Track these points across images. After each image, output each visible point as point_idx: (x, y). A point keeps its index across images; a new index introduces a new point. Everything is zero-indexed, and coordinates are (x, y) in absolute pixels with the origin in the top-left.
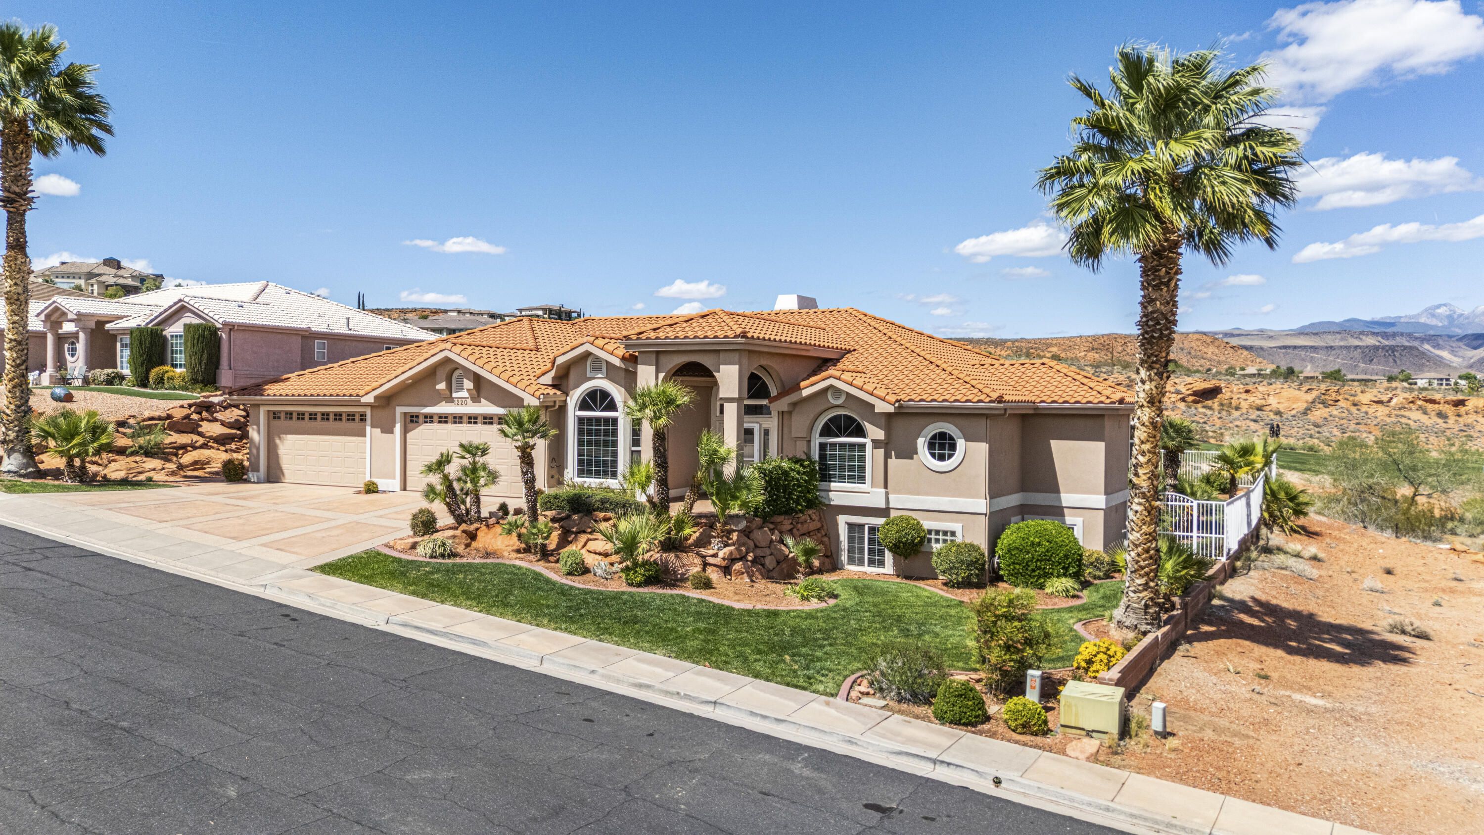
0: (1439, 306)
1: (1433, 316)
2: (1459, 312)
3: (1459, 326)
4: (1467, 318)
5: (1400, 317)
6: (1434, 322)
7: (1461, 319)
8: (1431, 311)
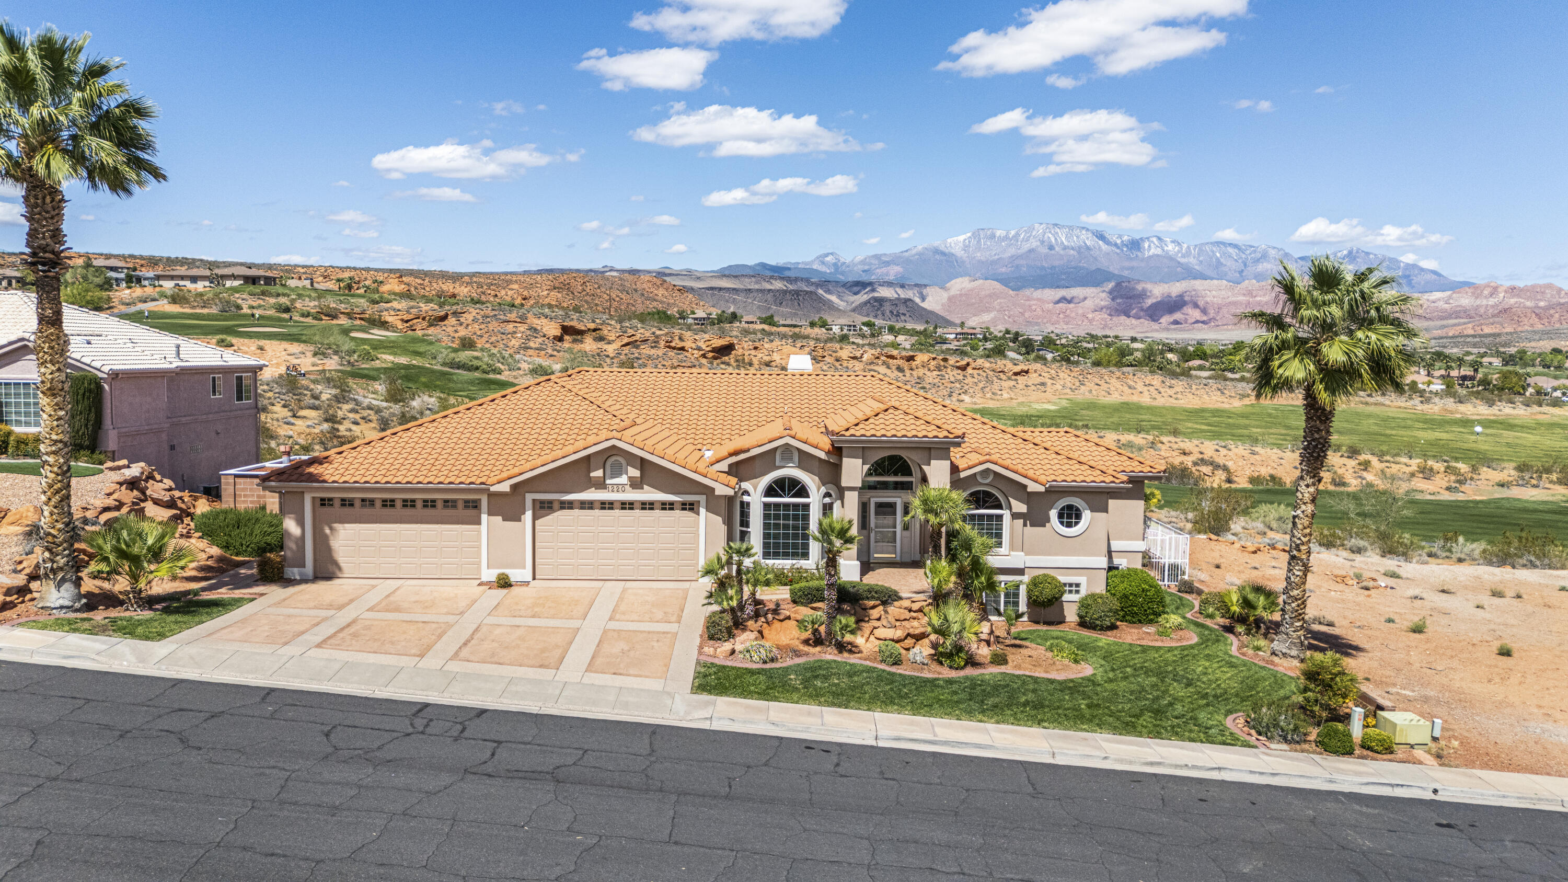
0: (827, 255)
1: (823, 263)
2: (842, 260)
3: (842, 273)
4: (848, 266)
5: (798, 263)
6: (823, 269)
7: (844, 267)
8: (821, 259)
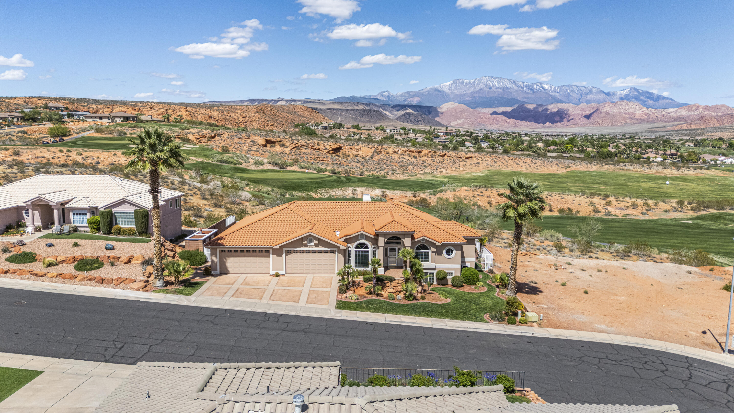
0: (384, 92)
1: (382, 96)
2: (392, 94)
3: (392, 101)
4: (394, 97)
5: (370, 96)
6: (382, 98)
7: (392, 98)
8: (382, 94)
